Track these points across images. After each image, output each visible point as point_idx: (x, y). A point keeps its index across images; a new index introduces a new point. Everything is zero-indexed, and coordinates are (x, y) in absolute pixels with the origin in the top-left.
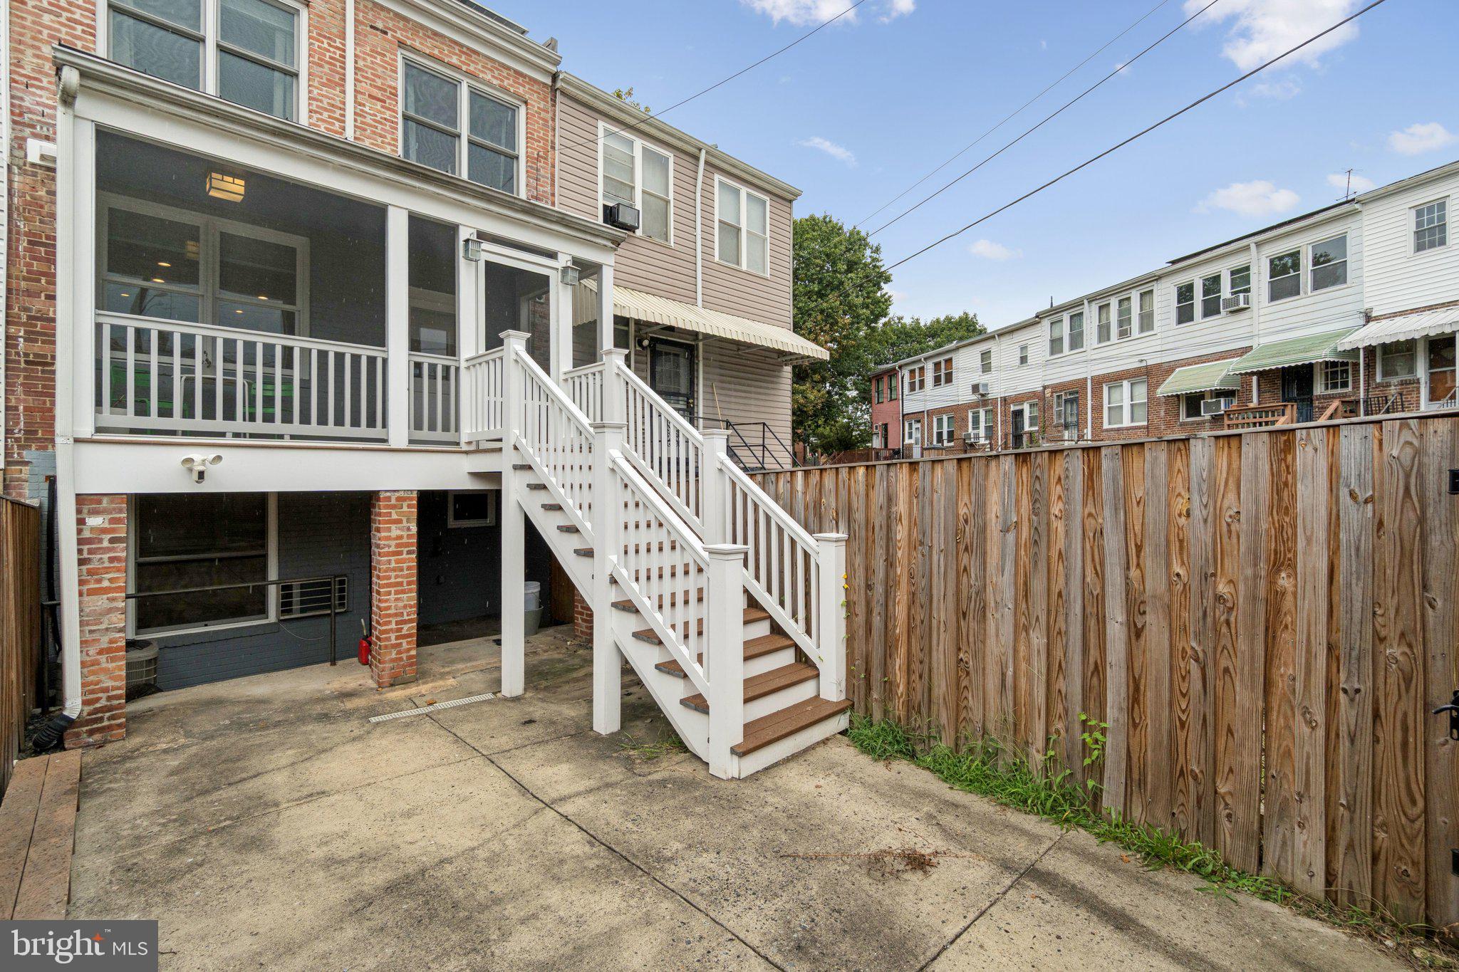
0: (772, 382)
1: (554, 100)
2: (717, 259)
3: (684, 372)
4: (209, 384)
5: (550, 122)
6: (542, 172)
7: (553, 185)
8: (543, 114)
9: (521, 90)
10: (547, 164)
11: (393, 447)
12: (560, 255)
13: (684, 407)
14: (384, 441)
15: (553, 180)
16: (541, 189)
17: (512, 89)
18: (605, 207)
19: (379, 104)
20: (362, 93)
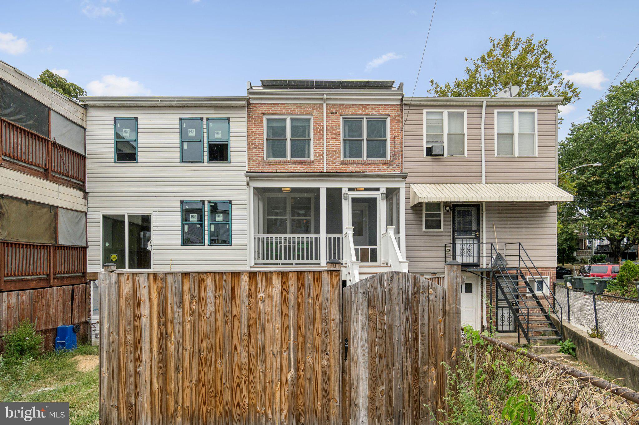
0: (543, 216)
1: (402, 110)
2: (496, 155)
3: (474, 219)
4: (285, 247)
5: (400, 120)
6: (397, 143)
7: (402, 147)
8: (397, 118)
9: (387, 112)
10: (399, 138)
11: (322, 266)
12: (380, 189)
13: (474, 237)
14: (319, 264)
15: (402, 145)
16: (396, 150)
17: (383, 113)
18: (427, 148)
19: (334, 140)
20: (329, 138)
